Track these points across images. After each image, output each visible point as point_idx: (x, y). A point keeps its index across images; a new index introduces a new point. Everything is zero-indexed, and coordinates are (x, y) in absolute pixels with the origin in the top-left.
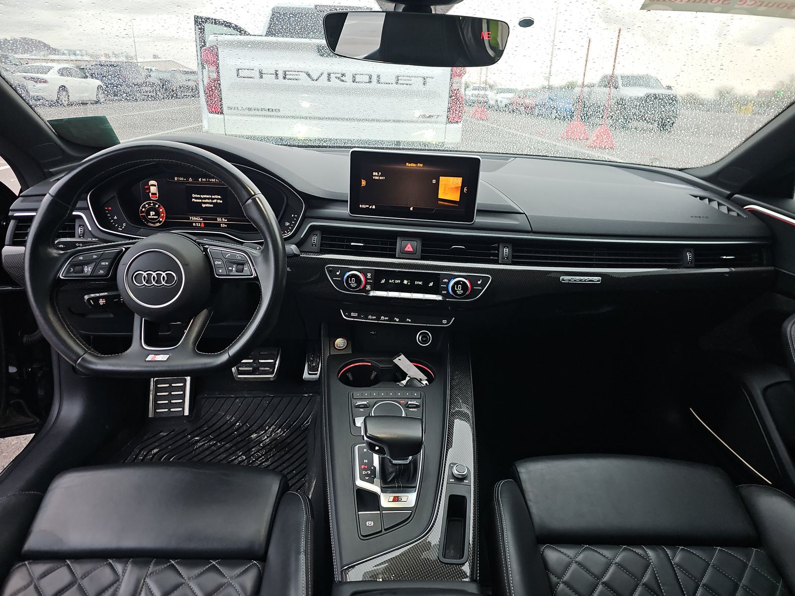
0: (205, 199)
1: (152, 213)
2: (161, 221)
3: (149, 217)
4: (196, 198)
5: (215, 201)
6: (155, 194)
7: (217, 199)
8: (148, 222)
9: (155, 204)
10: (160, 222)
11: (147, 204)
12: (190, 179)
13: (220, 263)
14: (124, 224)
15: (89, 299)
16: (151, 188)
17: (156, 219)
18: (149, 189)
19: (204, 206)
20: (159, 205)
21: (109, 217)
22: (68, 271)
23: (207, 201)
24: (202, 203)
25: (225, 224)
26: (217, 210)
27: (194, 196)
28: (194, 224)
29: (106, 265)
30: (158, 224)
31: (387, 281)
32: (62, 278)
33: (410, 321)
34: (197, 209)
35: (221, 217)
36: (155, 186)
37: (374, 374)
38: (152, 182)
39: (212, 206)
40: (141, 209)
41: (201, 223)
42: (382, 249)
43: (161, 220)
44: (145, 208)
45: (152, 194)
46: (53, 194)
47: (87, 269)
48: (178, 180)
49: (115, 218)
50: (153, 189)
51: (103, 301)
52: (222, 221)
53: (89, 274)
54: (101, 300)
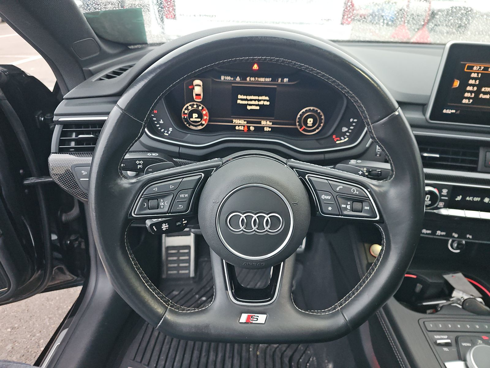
0: (251, 100)
1: (195, 115)
2: (204, 124)
3: (191, 119)
4: (241, 99)
5: (261, 103)
6: (200, 95)
7: (264, 100)
8: (190, 124)
9: (198, 106)
10: (202, 125)
11: (190, 105)
12: (238, 79)
13: (329, 197)
14: (171, 129)
15: (152, 225)
16: (196, 88)
17: (199, 122)
18: (194, 88)
19: (249, 108)
20: (202, 107)
21: (155, 121)
22: (142, 208)
23: (253, 102)
24: (248, 104)
25: (269, 127)
26: (263, 112)
27: (240, 97)
28: (237, 128)
29: (185, 198)
30: (200, 127)
31: (464, 198)
32: (134, 216)
33: (471, 237)
34: (242, 112)
35: (266, 120)
36: (200, 86)
37: (419, 287)
38: (197, 82)
39: (258, 108)
40: (184, 112)
41: (244, 126)
42: (453, 160)
43: (203, 122)
44: (188, 110)
45: (196, 95)
46: (123, 107)
47: (163, 204)
48: (225, 79)
49: (161, 122)
50: (198, 90)
51: (166, 226)
52: (267, 124)
53: (166, 210)
54: (164, 225)
